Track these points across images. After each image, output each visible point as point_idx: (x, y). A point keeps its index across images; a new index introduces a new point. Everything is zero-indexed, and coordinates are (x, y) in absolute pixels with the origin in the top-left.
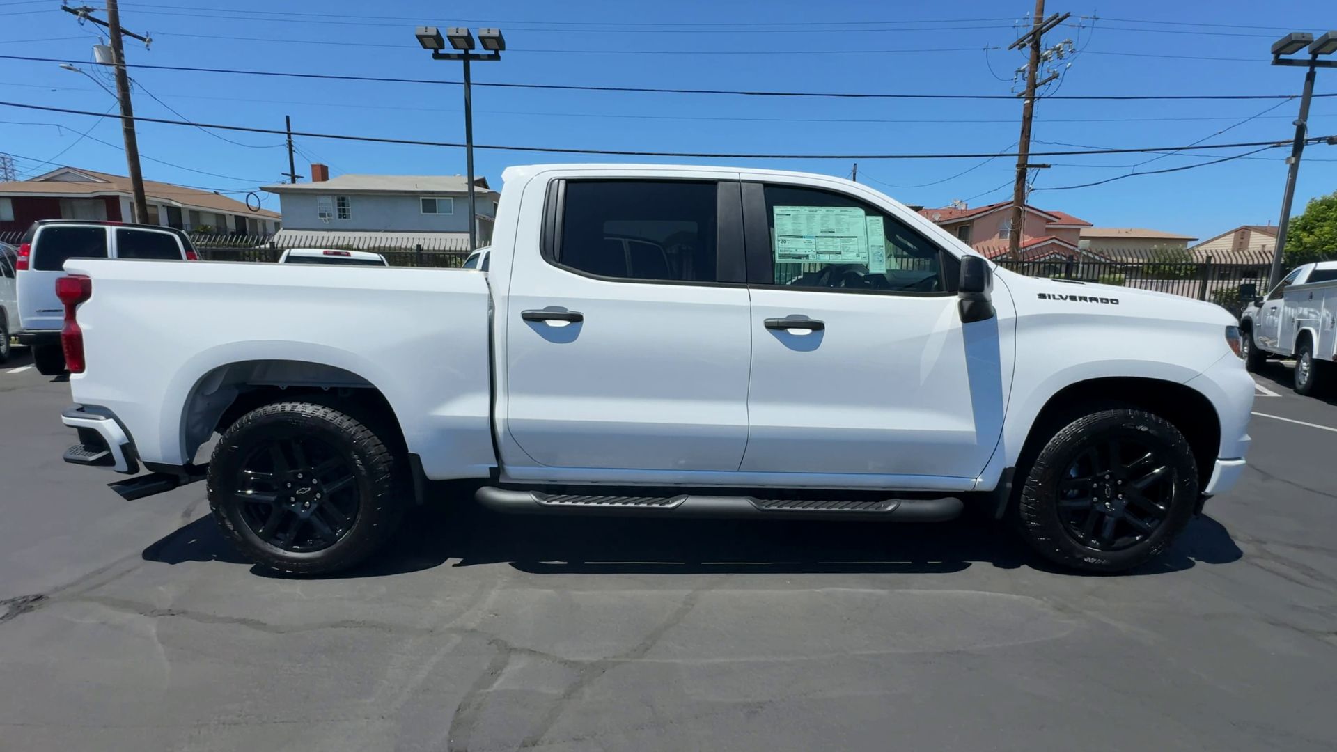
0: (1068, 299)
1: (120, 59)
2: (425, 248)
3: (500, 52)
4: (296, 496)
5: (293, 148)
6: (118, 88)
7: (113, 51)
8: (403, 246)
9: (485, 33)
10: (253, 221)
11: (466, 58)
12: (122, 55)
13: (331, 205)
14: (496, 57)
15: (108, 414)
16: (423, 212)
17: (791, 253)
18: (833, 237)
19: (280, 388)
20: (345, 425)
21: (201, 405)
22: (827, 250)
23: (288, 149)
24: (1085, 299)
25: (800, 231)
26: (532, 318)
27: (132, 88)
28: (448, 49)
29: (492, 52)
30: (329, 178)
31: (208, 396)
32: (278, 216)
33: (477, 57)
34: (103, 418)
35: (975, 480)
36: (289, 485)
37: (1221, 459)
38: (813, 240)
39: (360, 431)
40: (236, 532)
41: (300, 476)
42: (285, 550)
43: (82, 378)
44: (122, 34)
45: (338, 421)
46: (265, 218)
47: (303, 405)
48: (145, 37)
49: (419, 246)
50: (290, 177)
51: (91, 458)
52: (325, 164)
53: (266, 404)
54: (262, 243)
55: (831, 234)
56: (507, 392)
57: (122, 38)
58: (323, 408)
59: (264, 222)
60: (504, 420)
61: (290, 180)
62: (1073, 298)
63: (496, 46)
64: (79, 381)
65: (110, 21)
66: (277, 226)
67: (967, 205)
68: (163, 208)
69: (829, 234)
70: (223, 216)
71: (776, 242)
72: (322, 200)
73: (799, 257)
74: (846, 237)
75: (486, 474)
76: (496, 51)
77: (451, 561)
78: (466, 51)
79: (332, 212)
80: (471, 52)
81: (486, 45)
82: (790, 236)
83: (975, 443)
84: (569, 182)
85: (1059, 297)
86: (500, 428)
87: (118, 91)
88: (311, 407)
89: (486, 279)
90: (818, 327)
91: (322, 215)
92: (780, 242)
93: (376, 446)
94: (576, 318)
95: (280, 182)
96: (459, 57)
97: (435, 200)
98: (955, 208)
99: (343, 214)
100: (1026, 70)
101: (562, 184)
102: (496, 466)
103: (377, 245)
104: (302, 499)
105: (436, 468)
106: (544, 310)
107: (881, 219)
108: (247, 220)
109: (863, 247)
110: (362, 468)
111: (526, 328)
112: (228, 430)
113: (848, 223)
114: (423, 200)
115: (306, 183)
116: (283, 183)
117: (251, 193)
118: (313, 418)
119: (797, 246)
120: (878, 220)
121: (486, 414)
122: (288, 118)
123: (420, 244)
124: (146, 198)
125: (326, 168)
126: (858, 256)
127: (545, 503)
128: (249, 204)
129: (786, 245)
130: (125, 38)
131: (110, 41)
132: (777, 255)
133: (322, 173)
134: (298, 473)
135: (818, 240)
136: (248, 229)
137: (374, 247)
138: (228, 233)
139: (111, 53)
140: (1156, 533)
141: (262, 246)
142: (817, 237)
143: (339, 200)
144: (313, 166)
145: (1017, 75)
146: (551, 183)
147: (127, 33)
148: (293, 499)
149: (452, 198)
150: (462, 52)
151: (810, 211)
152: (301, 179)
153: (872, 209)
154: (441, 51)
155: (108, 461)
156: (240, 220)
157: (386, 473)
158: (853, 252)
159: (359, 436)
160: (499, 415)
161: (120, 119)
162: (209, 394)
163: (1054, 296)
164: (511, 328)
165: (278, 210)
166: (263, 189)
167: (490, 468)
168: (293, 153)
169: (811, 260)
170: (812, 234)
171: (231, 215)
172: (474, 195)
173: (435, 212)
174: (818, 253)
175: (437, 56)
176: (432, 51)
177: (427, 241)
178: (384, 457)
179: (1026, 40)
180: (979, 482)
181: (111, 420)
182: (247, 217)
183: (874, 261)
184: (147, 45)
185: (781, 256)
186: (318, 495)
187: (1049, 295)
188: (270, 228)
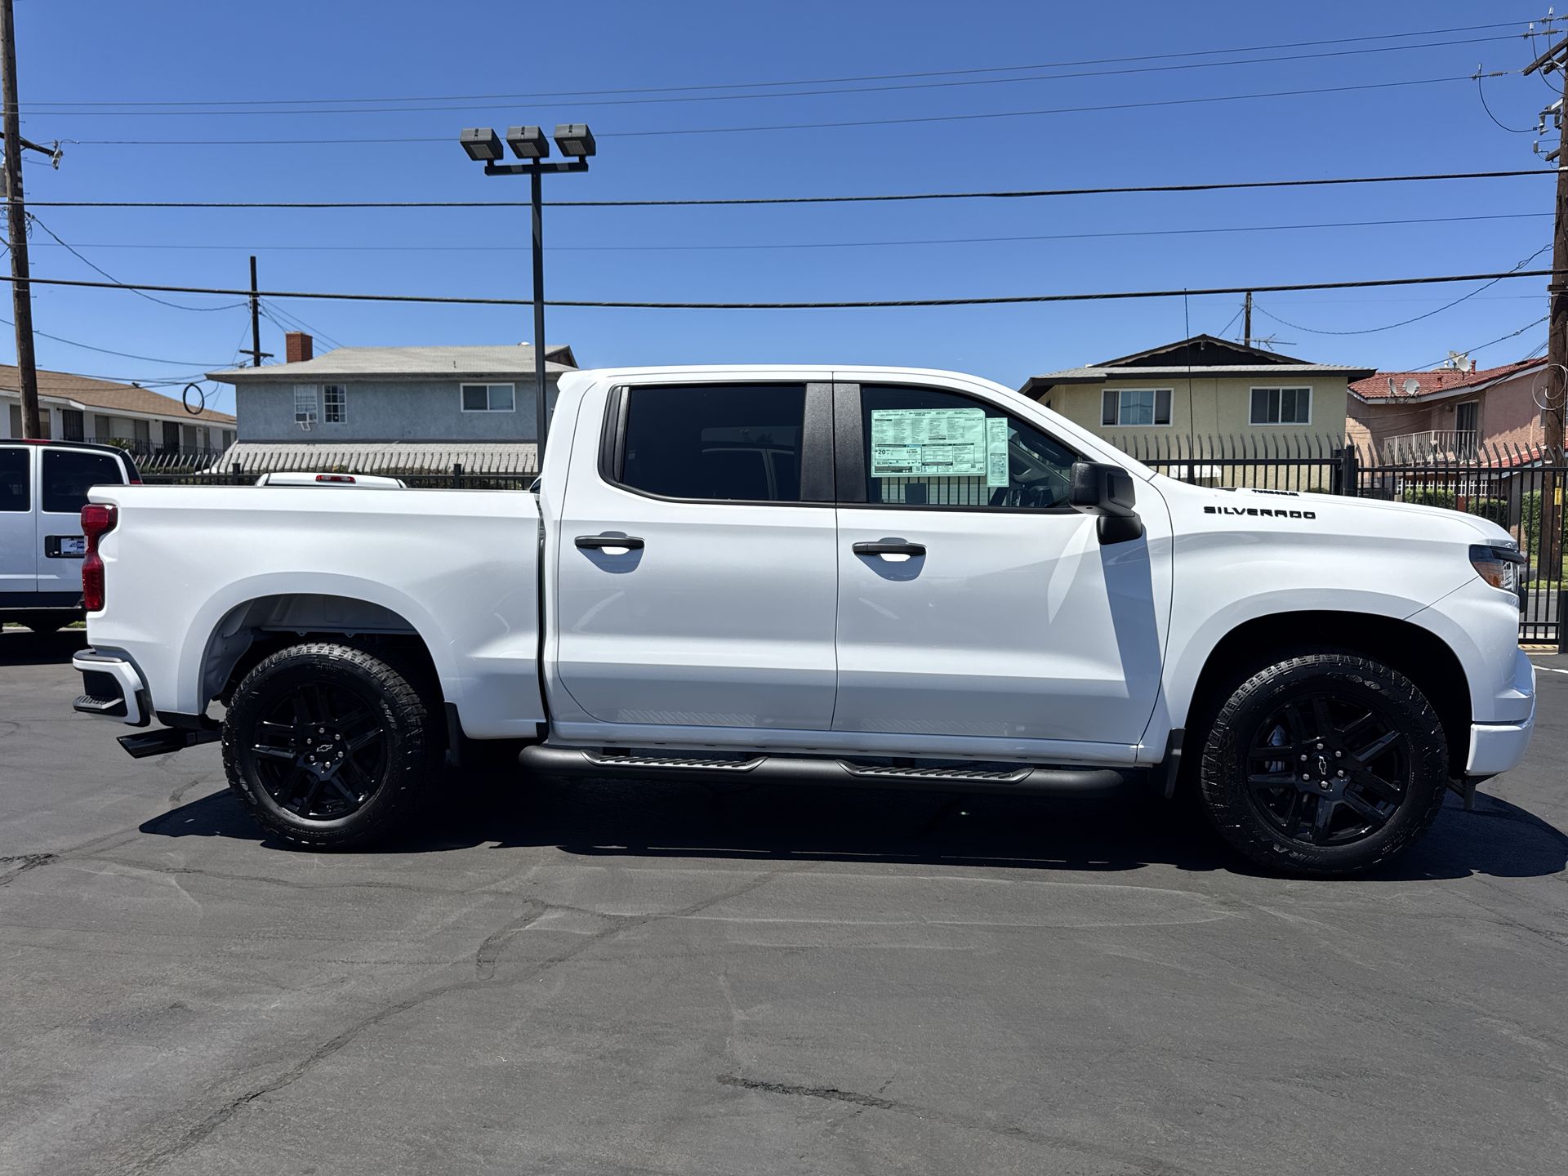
0: (1246, 512)
1: (16, 185)
2: (468, 470)
3: (588, 159)
4: (316, 755)
5: (260, 309)
6: (11, 230)
7: (7, 174)
8: (433, 467)
9: (565, 133)
10: (191, 430)
11: (536, 171)
12: (20, 180)
13: (314, 401)
14: (582, 166)
15: (125, 656)
16: (465, 408)
17: (890, 465)
18: (943, 445)
19: (298, 635)
20: (375, 670)
21: (219, 648)
22: (935, 461)
23: (251, 311)
24: (1269, 512)
25: (903, 438)
26: (588, 545)
27: (31, 228)
28: (509, 158)
29: (576, 160)
30: (314, 356)
31: (227, 638)
32: (230, 420)
33: (553, 168)
34: (119, 660)
35: (1135, 747)
36: (309, 741)
37: (1477, 723)
38: (919, 449)
39: (391, 676)
40: (250, 793)
41: (322, 730)
42: (301, 816)
43: (102, 616)
44: (22, 147)
45: (367, 665)
46: (209, 423)
47: (331, 646)
48: (54, 150)
49: (457, 466)
50: (252, 356)
51: (105, 706)
52: (308, 333)
53: (291, 646)
54: (207, 467)
55: (942, 442)
56: (558, 631)
57: (22, 153)
58: (352, 650)
59: (207, 431)
60: (553, 663)
61: (253, 361)
62: (1252, 512)
63: (582, 149)
64: (96, 620)
65: (6, 129)
66: (228, 438)
67: (1474, 363)
68: (57, 412)
69: (938, 441)
70: (146, 423)
71: (873, 453)
72: (300, 391)
73: (900, 470)
74: (959, 444)
75: (532, 732)
76: (582, 158)
77: (487, 844)
78: (536, 160)
79: (316, 412)
80: (543, 161)
81: (567, 150)
82: (890, 446)
83: (1126, 694)
84: (633, 389)
85: (1233, 511)
86: (549, 673)
87: (11, 234)
88: (339, 649)
89: (538, 503)
90: (917, 552)
91: (301, 417)
92: (877, 453)
93: (407, 695)
94: (636, 545)
95: (236, 365)
96: (525, 169)
97: (485, 387)
98: (1455, 369)
99: (333, 414)
100: (1562, 108)
101: (626, 391)
102: (544, 721)
103: (393, 465)
104: (321, 758)
105: (477, 723)
106: (601, 535)
107: (1005, 420)
108: (181, 429)
109: (980, 456)
110: (392, 720)
111: (580, 557)
112: (249, 675)
113: (963, 428)
114: (465, 387)
115: (278, 365)
116: (241, 367)
117: (192, 384)
118: (341, 660)
119: (901, 457)
120: (1001, 422)
121: (534, 656)
122: (253, 260)
123: (459, 463)
124: (39, 398)
125: (310, 338)
126: (973, 466)
127: (598, 762)
128: (187, 403)
129: (884, 457)
130: (25, 153)
131: (4, 158)
132: (873, 468)
133: (301, 347)
134: (319, 727)
135: (924, 449)
136: (181, 443)
137: (388, 469)
138: (152, 450)
139: (5, 177)
140: (1391, 821)
141: (206, 471)
142: (925, 445)
143: (327, 391)
144: (288, 336)
145: (1543, 119)
146: (614, 389)
147: (28, 145)
148: (312, 758)
149: (513, 384)
150: (530, 161)
151: (917, 414)
152: (268, 357)
153: (993, 409)
154: (497, 163)
155: (120, 711)
156: (170, 428)
157: (418, 727)
158: (968, 462)
159: (390, 682)
160: (548, 657)
161: (11, 282)
162: (228, 635)
163: (1226, 509)
164: (564, 555)
165: (232, 411)
166: (210, 377)
167: (538, 724)
168: (260, 316)
169: (915, 473)
170: (919, 441)
171: (156, 420)
172: (544, 377)
173: (486, 408)
174: (923, 464)
175: (491, 170)
176: (485, 163)
177: (471, 457)
178: (417, 708)
179: (1555, 58)
180: (1141, 749)
181: (127, 663)
182: (181, 424)
183: (993, 472)
184: (55, 162)
185: (878, 469)
186: (341, 754)
187: (1220, 509)
188: (217, 441)
